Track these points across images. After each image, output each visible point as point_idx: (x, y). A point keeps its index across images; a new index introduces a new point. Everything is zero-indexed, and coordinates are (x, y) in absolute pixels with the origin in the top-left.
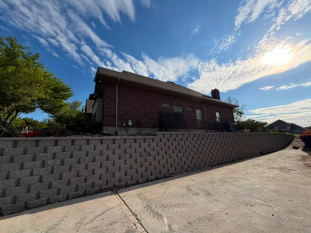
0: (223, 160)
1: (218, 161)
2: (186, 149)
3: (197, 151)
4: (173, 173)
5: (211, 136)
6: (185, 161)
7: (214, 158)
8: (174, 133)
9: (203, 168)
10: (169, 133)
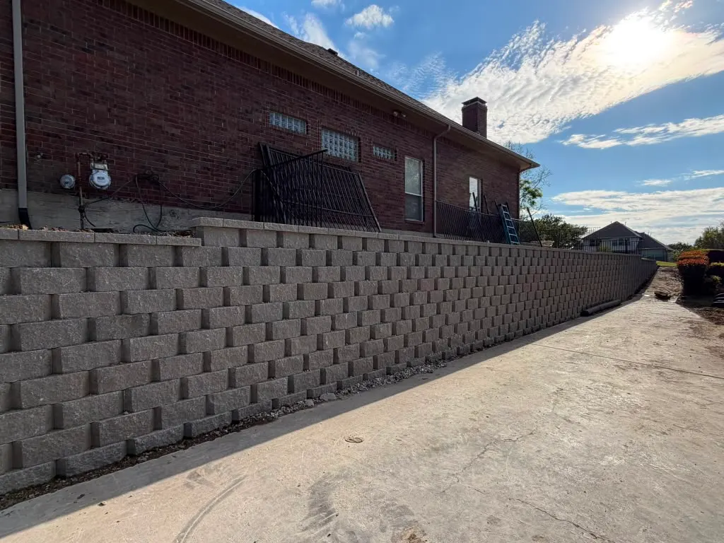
0: (477, 338)
1: (460, 340)
2: (345, 301)
3: (392, 306)
4: (275, 405)
5: (447, 251)
6: (335, 350)
7: (448, 330)
8: (294, 228)
9: (408, 372)
10: (269, 226)
